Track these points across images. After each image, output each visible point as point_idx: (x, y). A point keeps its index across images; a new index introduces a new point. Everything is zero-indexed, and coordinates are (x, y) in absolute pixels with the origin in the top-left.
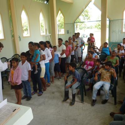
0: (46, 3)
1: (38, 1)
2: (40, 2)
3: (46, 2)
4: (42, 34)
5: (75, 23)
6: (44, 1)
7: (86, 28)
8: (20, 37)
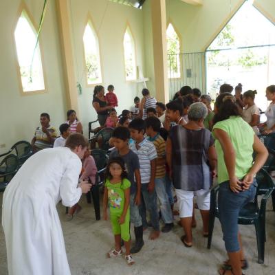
0: (139, 7)
1: (120, 2)
2: (125, 3)
3: (137, 5)
4: (128, 79)
5: (206, 51)
6: (134, 3)
7: (217, 64)
8: (79, 86)
